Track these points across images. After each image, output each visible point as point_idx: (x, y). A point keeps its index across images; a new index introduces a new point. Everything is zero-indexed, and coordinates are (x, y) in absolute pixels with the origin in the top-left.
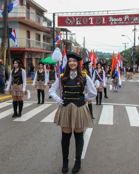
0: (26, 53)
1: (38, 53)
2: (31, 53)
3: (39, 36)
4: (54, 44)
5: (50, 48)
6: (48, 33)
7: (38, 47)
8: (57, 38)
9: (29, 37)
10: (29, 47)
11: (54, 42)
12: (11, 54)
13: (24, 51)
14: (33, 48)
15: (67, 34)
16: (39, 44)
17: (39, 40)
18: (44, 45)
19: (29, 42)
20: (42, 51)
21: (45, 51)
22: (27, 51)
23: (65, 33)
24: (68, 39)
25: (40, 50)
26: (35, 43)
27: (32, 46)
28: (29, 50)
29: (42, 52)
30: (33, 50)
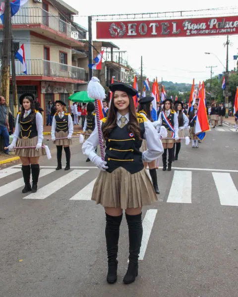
0: (43, 84)
1: (63, 84)
2: (53, 84)
3: (65, 55)
4: (91, 70)
5: (84, 77)
6: (81, 51)
7: (63, 74)
8: (96, 59)
9: (48, 57)
10: (49, 74)
11: (91, 65)
12: (18, 87)
13: (40, 82)
14: (55, 76)
15: (112, 52)
16: (66, 69)
17: (66, 62)
18: (73, 71)
19: (48, 66)
20: (71, 81)
21: (77, 82)
22: (46, 82)
23: (109, 49)
24: (115, 60)
25: (66, 80)
26: (58, 68)
27: (53, 73)
28: (49, 79)
29: (70, 84)
30: (55, 79)
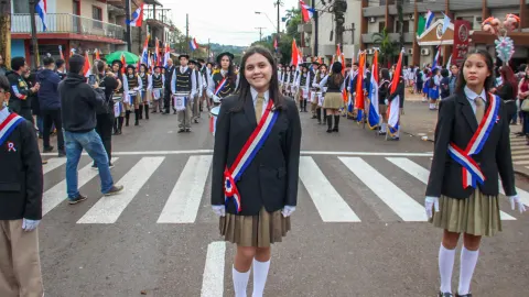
0: (72, 44)
1: (96, 44)
2: (84, 44)
3: (100, 10)
4: (128, 27)
5: (122, 36)
6: (120, 7)
7: (97, 31)
8: (135, 14)
9: (78, 12)
10: (79, 32)
11: (128, 22)
12: (40, 47)
13: (69, 41)
14: (87, 33)
15: (154, 10)
16: (100, 26)
17: (100, 18)
18: (110, 29)
19: (78, 23)
20: (106, 40)
21: (112, 41)
22: (75, 40)
23: (151, 7)
24: (157, 18)
25: (100, 39)
26: (91, 24)
27: (84, 30)
28: (79, 37)
29: (105, 43)
30: (86, 37)
